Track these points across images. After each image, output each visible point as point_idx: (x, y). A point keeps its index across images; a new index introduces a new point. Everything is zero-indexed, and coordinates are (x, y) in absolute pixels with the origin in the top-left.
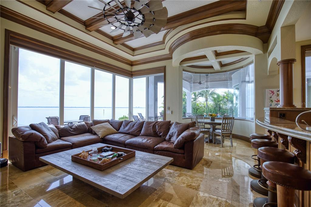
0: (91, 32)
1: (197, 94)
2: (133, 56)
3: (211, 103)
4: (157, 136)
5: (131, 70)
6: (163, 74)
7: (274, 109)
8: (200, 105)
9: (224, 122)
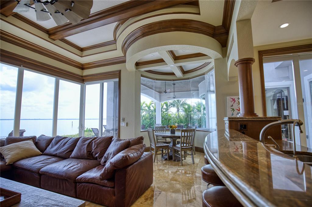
0: (8, 18)
1: (169, 104)
2: (81, 57)
3: (182, 113)
4: (92, 158)
5: (81, 75)
6: (117, 80)
7: (233, 119)
8: (172, 116)
9: (183, 135)
